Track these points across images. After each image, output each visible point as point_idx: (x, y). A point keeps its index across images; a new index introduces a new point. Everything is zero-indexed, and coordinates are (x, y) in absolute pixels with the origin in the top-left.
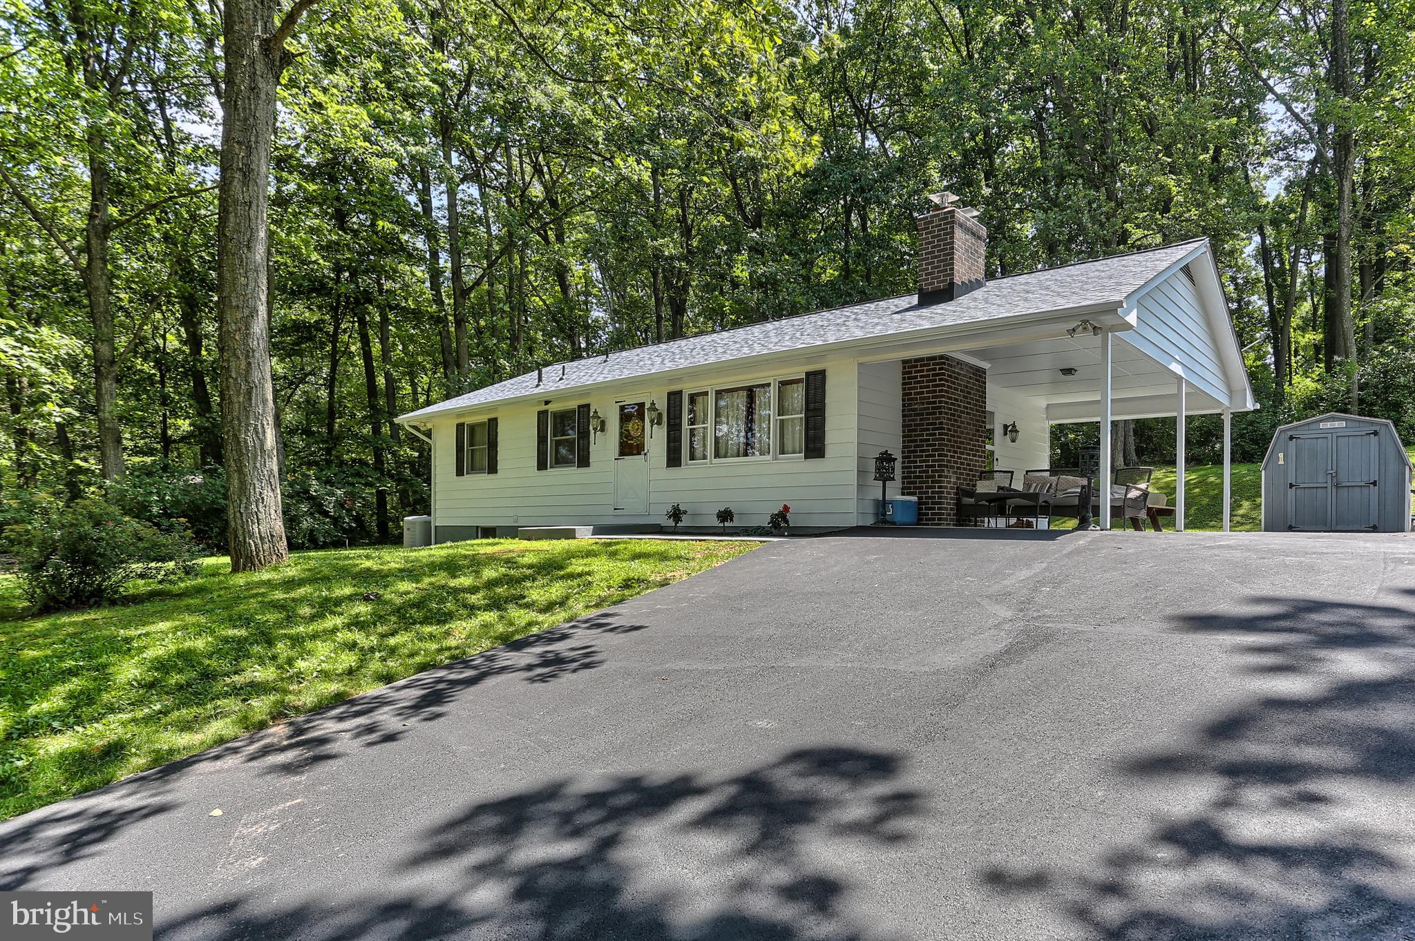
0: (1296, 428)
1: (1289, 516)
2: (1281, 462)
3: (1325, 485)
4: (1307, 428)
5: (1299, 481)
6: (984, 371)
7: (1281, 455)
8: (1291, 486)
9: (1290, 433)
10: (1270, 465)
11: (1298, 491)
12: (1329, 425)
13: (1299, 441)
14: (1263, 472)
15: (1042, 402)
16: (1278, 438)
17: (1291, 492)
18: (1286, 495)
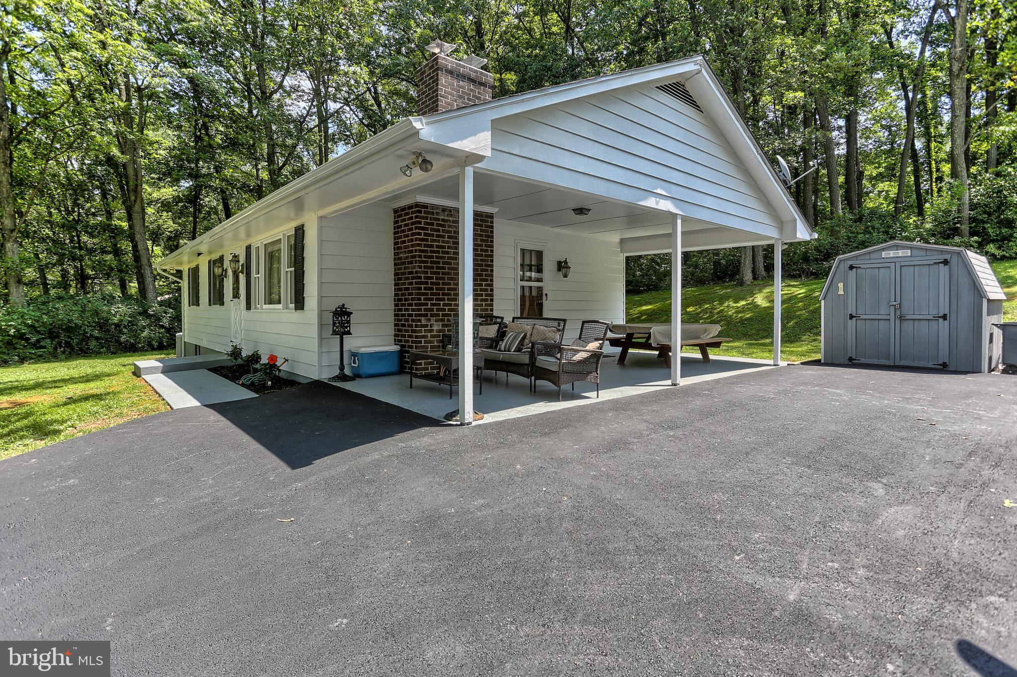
0: (856, 257)
1: (849, 349)
2: (841, 292)
3: (888, 317)
4: (868, 257)
5: (860, 312)
6: (491, 216)
7: (841, 285)
8: (851, 317)
9: (850, 263)
10: (829, 296)
11: (859, 322)
12: (892, 254)
13: (859, 271)
14: (823, 302)
15: (614, 238)
16: (838, 267)
17: (851, 323)
18: (845, 326)
